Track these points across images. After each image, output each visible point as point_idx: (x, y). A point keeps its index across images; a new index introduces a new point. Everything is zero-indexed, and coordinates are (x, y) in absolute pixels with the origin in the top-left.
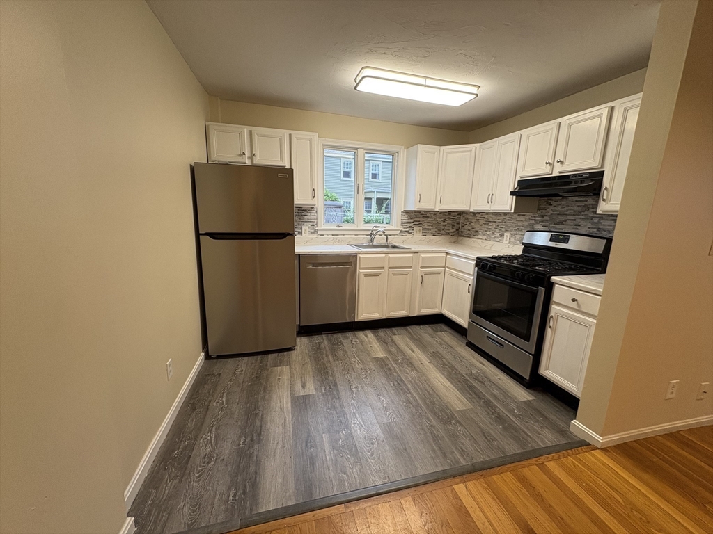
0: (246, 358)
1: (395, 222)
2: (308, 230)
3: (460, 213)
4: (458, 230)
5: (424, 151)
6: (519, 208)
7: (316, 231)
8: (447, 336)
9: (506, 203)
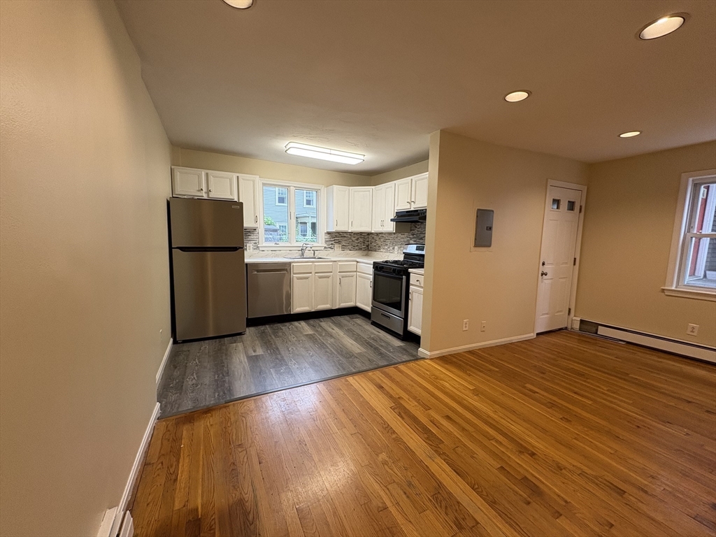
0: (207, 341)
1: (321, 240)
2: (252, 247)
3: (369, 234)
4: (368, 246)
5: (338, 190)
6: (398, 230)
7: (258, 247)
8: (359, 321)
9: (390, 227)
